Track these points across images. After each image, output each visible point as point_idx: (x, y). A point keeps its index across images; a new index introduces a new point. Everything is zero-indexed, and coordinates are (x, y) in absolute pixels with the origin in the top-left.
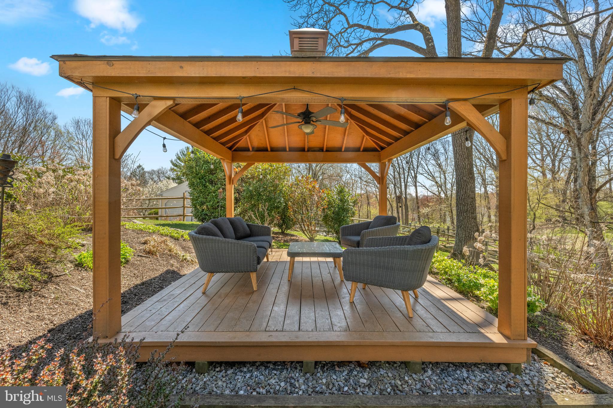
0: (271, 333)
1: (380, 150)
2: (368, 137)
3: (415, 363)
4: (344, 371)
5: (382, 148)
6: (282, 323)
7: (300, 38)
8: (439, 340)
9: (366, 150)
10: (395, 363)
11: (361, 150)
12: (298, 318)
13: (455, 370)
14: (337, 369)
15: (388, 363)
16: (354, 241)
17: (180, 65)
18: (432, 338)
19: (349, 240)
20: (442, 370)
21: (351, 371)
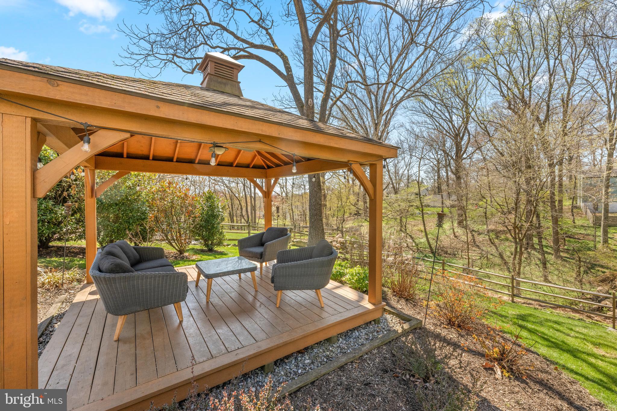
0: (236, 352)
1: (266, 168)
2: (259, 157)
3: (334, 337)
4: (292, 361)
5: (269, 167)
6: (237, 341)
7: (215, 63)
8: (346, 317)
9: (255, 167)
10: (321, 342)
11: (251, 166)
12: (246, 333)
13: (352, 333)
14: (287, 361)
15: (317, 344)
16: (257, 253)
17: (157, 105)
18: (342, 317)
19: (250, 252)
20: (345, 336)
21: (296, 358)
